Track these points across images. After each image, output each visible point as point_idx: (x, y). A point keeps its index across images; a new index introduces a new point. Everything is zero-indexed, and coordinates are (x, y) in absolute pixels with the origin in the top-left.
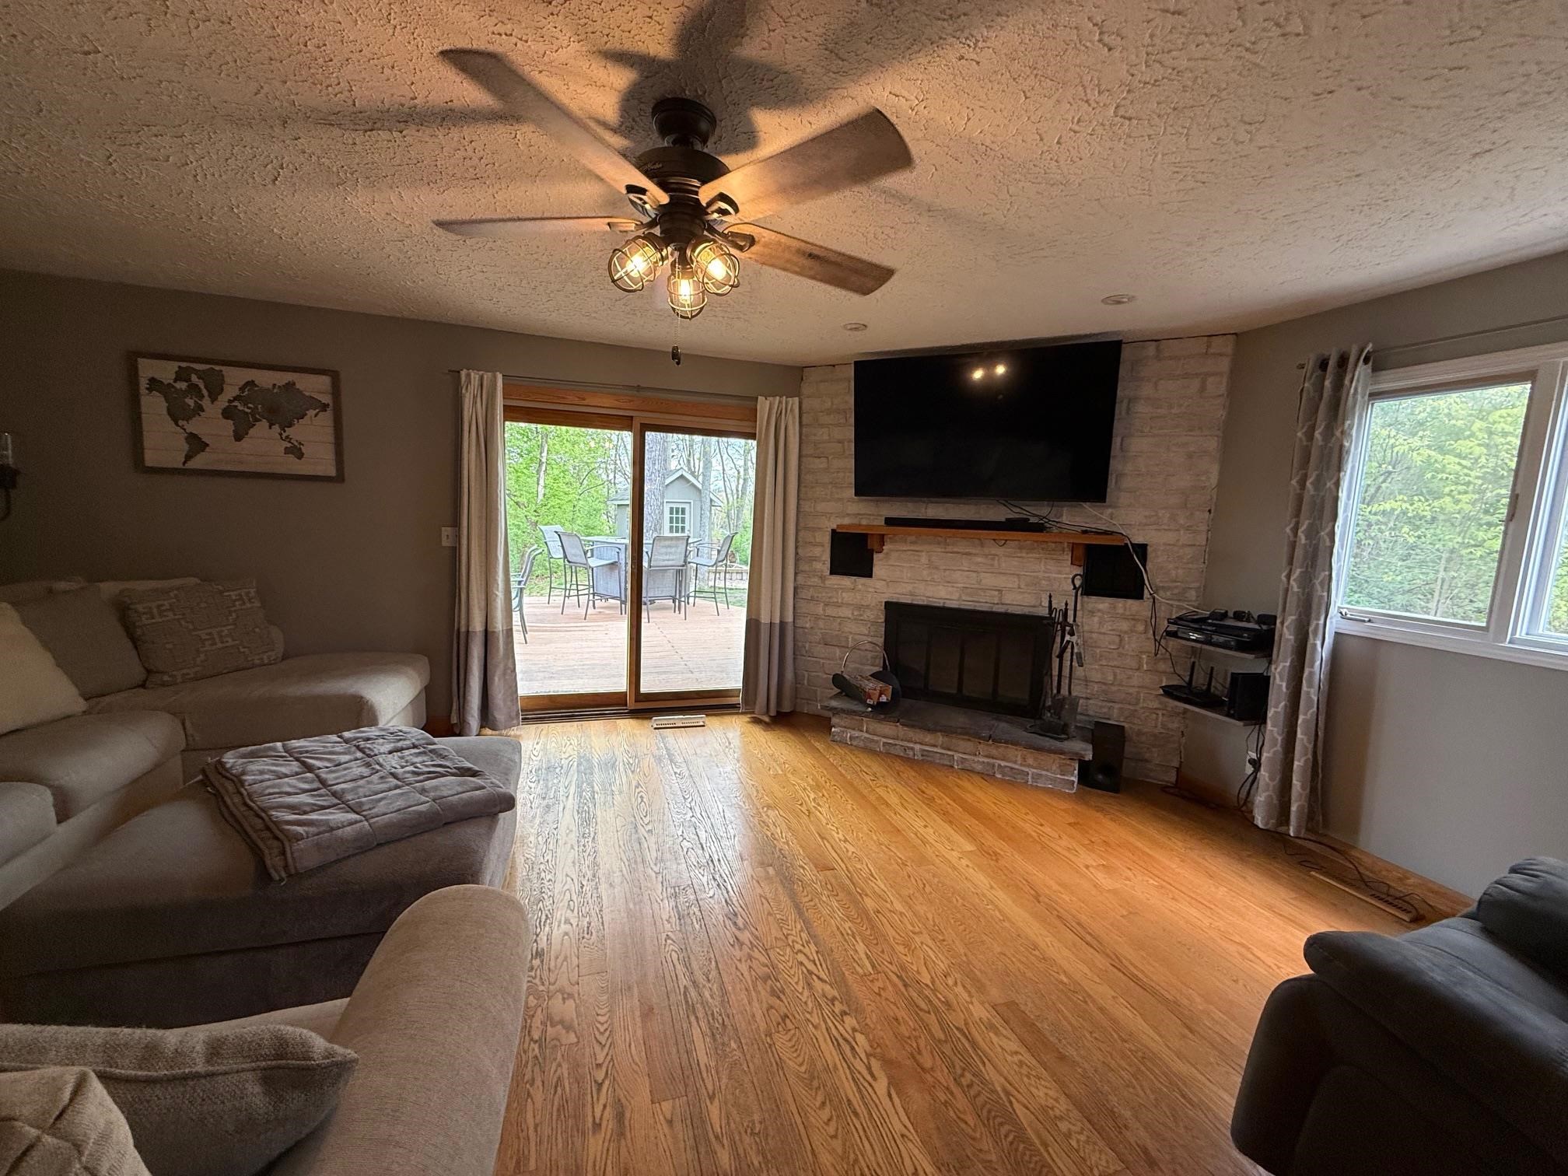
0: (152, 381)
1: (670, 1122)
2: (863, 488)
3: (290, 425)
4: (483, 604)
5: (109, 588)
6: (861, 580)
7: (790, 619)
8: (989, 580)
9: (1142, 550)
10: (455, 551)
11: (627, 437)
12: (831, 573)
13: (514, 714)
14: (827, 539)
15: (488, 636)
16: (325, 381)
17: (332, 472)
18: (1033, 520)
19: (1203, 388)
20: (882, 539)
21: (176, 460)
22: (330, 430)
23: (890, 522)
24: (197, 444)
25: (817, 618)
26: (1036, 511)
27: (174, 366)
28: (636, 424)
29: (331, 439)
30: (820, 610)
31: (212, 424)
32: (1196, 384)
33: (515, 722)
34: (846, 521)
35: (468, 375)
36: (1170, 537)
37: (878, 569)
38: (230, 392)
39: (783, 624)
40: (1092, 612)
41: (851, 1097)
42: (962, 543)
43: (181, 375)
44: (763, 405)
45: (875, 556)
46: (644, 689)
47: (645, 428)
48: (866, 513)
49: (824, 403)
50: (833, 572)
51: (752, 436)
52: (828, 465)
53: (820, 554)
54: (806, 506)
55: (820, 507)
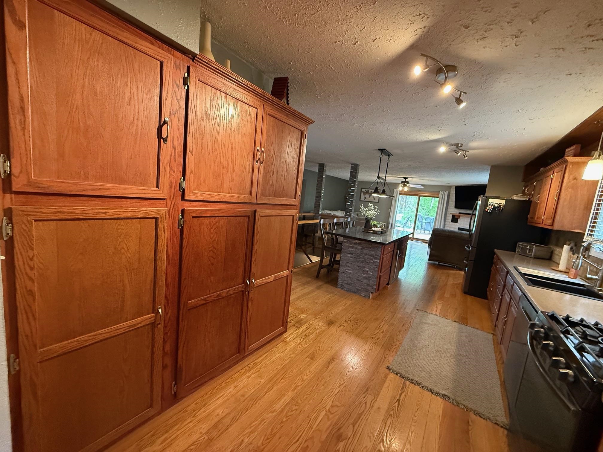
0: (363, 191)
2: (456, 207)
4: (392, 219)
6: (456, 223)
7: (441, 228)
10: (390, 212)
11: (418, 197)
14: (451, 216)
15: (392, 224)
17: (377, 201)
20: (459, 216)
21: (363, 200)
23: (459, 213)
24: (365, 198)
27: (364, 189)
28: (419, 196)
31: (367, 196)
34: (455, 213)
35: (395, 190)
37: (459, 221)
38: (369, 192)
43: (365, 191)
44: (440, 193)
45: (459, 219)
46: (414, 237)
47: (421, 196)
48: (456, 211)
49: (453, 192)
50: (452, 222)
51: (438, 197)
52: (452, 203)
53: (450, 218)
54: (449, 210)
55: (451, 210)
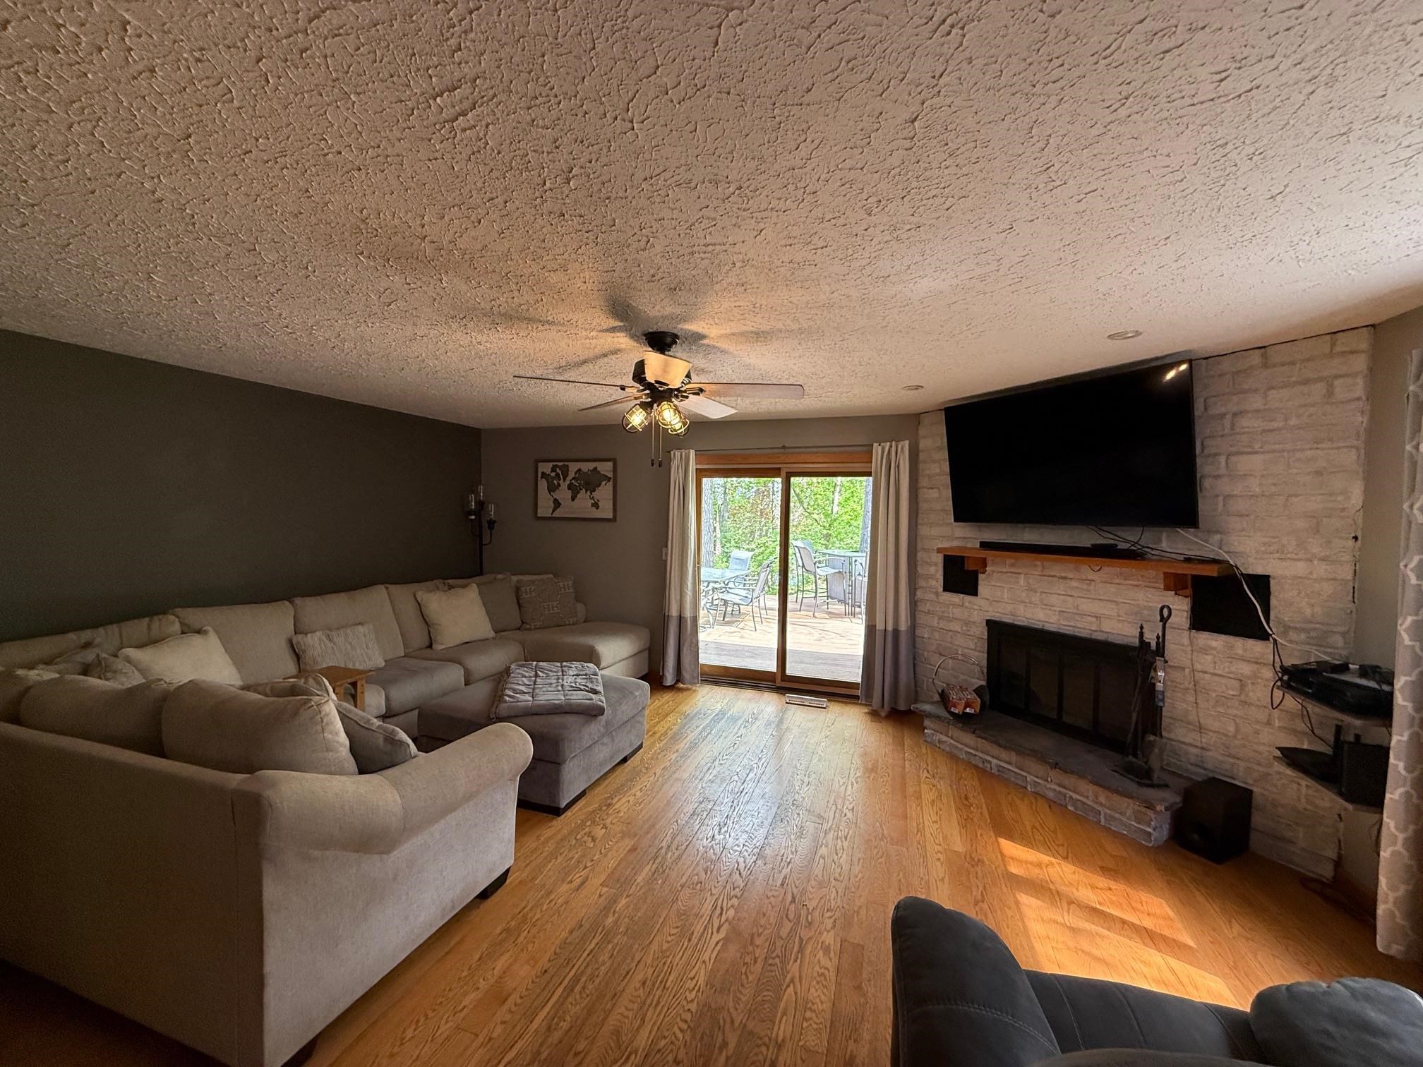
0: (543, 473)
1: (600, 896)
2: (964, 511)
3: (594, 491)
4: (678, 597)
5: (515, 578)
6: (968, 598)
7: (903, 627)
8: (1086, 606)
9: (1261, 584)
10: (664, 563)
11: (777, 482)
12: (944, 590)
13: (695, 675)
14: (939, 559)
15: (681, 618)
16: (610, 464)
17: (611, 516)
18: (1123, 546)
19: (1330, 393)
20: (984, 563)
21: (549, 513)
22: (611, 493)
23: (985, 545)
24: (557, 504)
25: (933, 629)
26: (1126, 537)
27: (551, 465)
28: (783, 473)
29: (611, 497)
30: (935, 622)
31: (563, 494)
32: (1320, 389)
33: (696, 681)
34: (955, 544)
35: (674, 454)
36: (1300, 568)
37: (982, 589)
38: (571, 475)
39: (896, 632)
40: (1205, 650)
41: (695, 933)
42: (1060, 567)
43: (553, 470)
44: (877, 449)
45: (981, 576)
46: (789, 672)
47: (790, 475)
48: (965, 537)
49: (935, 442)
50: (945, 590)
51: (868, 474)
52: (940, 495)
53: (934, 572)
54: (923, 531)
55: (935, 531)
